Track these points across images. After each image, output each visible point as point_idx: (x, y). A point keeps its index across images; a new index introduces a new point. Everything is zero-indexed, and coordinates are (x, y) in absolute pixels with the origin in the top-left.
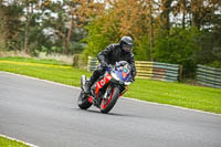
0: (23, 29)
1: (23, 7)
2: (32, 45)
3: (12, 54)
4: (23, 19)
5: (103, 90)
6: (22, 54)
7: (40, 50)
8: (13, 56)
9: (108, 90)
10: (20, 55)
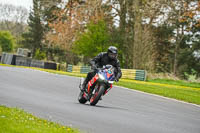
0: (172, 51)
1: (173, 28)
2: (182, 67)
3: (161, 76)
4: (173, 41)
5: (92, 87)
6: (171, 76)
7: (190, 73)
8: (161, 78)
9: (96, 87)
10: (169, 78)
